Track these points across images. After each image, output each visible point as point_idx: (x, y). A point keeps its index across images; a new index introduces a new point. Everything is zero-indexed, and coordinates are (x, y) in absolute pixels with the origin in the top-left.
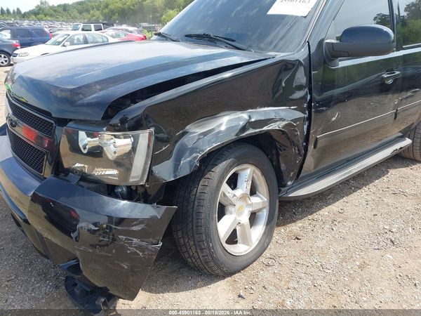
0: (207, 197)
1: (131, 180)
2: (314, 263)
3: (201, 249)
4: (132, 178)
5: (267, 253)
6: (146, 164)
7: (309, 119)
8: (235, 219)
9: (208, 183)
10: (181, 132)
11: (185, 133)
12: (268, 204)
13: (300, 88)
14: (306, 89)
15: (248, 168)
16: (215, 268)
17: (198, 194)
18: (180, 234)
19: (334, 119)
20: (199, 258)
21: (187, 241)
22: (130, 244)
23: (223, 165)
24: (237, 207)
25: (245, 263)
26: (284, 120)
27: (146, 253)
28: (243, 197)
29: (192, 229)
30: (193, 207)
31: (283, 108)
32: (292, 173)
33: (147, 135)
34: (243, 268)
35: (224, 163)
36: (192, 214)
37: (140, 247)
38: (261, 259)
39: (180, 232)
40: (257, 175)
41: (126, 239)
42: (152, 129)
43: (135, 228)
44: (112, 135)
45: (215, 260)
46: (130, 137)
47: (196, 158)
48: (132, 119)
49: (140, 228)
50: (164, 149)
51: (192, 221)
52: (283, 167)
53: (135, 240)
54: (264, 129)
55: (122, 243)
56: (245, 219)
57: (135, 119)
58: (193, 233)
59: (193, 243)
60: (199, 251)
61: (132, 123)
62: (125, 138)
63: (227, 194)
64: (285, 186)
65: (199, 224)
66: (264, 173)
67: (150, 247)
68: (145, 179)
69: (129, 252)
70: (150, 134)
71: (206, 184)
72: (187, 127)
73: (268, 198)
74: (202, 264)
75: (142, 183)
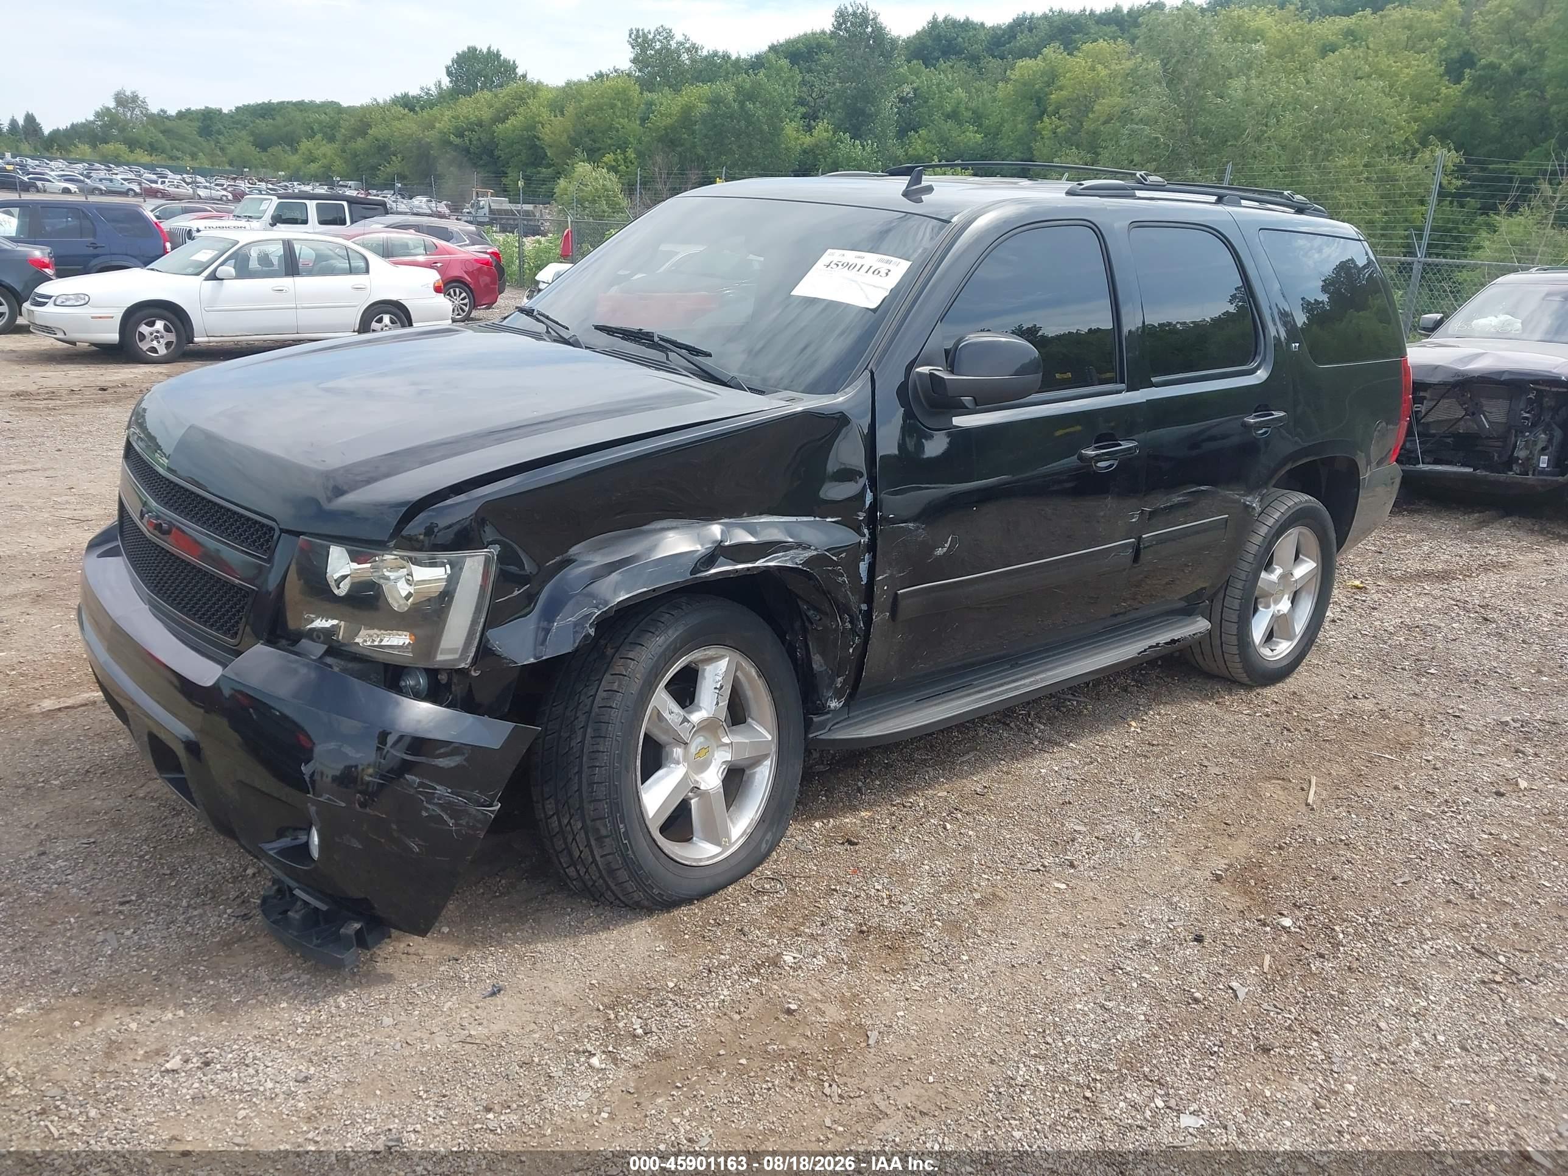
0: (616, 716)
1: (440, 657)
2: (873, 892)
3: (600, 839)
4: (441, 654)
5: (766, 869)
6: (474, 622)
7: (872, 547)
8: (686, 777)
9: (619, 686)
10: (558, 558)
11: (569, 562)
12: (774, 748)
13: (846, 475)
14: (863, 480)
15: (722, 657)
16: (631, 886)
17: (596, 710)
18: (550, 806)
19: (940, 552)
20: (594, 861)
21: (566, 821)
22: (430, 797)
23: (657, 643)
24: (693, 748)
25: (708, 884)
26: (807, 547)
27: (463, 822)
28: (709, 727)
29: (579, 790)
30: (583, 742)
31: (805, 519)
32: (840, 679)
33: (482, 559)
34: (703, 896)
35: (660, 640)
36: (581, 757)
37: (448, 807)
38: (751, 880)
39: (552, 800)
40: (747, 675)
41: (421, 785)
42: (495, 550)
43: (442, 762)
44: (402, 558)
45: (634, 868)
46: (443, 565)
47: (587, 617)
48: (450, 526)
49: (453, 764)
50: (516, 593)
51: (580, 772)
52: (818, 663)
53: (441, 790)
54: (757, 564)
55: (412, 792)
56: (712, 779)
57: (456, 528)
58: (581, 801)
59: (580, 825)
60: (593, 843)
61: (450, 535)
62: (433, 565)
63: (666, 715)
64: (822, 710)
65: (596, 779)
66: (763, 672)
67: (473, 809)
68: (472, 655)
69: (425, 814)
70: (487, 561)
71: (615, 687)
72: (574, 550)
73: (776, 732)
74: (601, 877)
75: (462, 666)
